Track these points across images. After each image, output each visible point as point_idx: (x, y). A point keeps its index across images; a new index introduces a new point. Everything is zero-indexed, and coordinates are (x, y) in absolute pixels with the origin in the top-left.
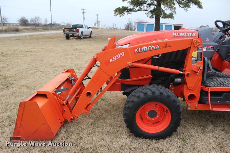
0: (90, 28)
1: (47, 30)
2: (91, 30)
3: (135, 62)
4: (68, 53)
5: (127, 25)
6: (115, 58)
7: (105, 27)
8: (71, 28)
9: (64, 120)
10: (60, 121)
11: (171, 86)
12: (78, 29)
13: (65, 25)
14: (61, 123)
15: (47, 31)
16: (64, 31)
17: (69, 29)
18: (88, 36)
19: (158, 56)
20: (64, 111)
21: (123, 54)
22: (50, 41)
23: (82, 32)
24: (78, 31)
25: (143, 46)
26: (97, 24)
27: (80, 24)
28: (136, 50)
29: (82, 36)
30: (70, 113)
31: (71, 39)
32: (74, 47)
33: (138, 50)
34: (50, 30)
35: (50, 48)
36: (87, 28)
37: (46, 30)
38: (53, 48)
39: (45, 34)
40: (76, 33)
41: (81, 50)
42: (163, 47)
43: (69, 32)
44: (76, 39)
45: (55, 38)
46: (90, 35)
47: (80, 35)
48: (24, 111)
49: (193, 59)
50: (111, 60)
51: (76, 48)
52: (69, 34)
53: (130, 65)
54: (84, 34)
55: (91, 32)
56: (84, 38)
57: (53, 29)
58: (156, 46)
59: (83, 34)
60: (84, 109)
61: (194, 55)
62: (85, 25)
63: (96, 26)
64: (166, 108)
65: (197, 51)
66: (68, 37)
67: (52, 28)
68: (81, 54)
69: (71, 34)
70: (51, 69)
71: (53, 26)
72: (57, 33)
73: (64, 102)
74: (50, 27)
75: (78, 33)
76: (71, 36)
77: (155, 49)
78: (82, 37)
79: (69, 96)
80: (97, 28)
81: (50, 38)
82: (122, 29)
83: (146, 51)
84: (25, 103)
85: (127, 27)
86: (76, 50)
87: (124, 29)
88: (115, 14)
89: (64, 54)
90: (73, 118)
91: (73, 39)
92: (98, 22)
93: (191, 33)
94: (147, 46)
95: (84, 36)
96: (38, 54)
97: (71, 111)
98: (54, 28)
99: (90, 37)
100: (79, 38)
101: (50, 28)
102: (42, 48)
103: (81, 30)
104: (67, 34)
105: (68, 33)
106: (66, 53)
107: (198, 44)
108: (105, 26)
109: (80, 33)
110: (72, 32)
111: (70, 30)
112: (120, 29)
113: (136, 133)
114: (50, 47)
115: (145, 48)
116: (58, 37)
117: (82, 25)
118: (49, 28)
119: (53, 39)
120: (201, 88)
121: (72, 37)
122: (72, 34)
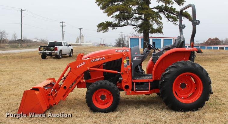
0: (70, 45)
1: (16, 47)
2: (71, 47)
3: (91, 68)
4: (46, 72)
5: (118, 40)
6: (80, 66)
7: (91, 44)
8: (48, 46)
9: (49, 105)
10: (47, 106)
11: (117, 83)
12: (55, 47)
13: (39, 41)
14: (47, 107)
15: (16, 49)
16: (40, 50)
17: (45, 47)
18: (68, 55)
19: (105, 63)
20: (50, 99)
21: (84, 63)
22: (23, 61)
23: (61, 51)
24: (56, 49)
25: (95, 58)
26: (79, 40)
27: (58, 41)
28: (92, 61)
29: (60, 54)
30: (53, 100)
31: (48, 59)
32: (52, 66)
33: (93, 60)
34: (20, 48)
35: (25, 68)
36: (67, 46)
37: (14, 48)
38: (29, 67)
39: (15, 53)
40: (54, 51)
41: (60, 69)
42: (107, 58)
43: (46, 51)
44: (54, 58)
45: (28, 58)
46: (70, 54)
47: (58, 54)
48: (26, 96)
49: (124, 64)
50: (78, 67)
51: (55, 68)
52: (45, 53)
53: (88, 69)
54: (63, 52)
55: (72, 50)
56: (62, 57)
57: (24, 47)
58: (103, 58)
59: (61, 53)
60: (62, 97)
61: (125, 62)
62: (64, 42)
63: (78, 42)
64: (110, 93)
65: (126, 60)
66: (44, 57)
67: (22, 46)
68: (59, 72)
69: (47, 52)
70: (32, 84)
71: (23, 43)
72: (29, 52)
73: (50, 94)
74: (19, 44)
75: (56, 52)
76: (48, 55)
77: (103, 60)
78: (61, 57)
79: (53, 89)
80: (80, 45)
81: (22, 57)
82: (113, 46)
83: (97, 61)
84: (27, 91)
85: (118, 42)
86: (55, 69)
87: (115, 45)
88: (98, 30)
89: (42, 73)
90: (55, 103)
91: (50, 58)
92: (81, 37)
93: (126, 50)
94: (98, 58)
95: (63, 55)
96: (14, 73)
97: (54, 99)
98: (24, 45)
99: (70, 56)
100: (57, 57)
101: (20, 46)
102: (17, 68)
103: (59, 48)
104: (43, 53)
105: (44, 51)
106: (44, 72)
107: (126, 56)
108: (90, 42)
109: (58, 52)
110: (49, 51)
111: (47, 48)
112: (110, 46)
113: (94, 110)
114: (25, 66)
115: (97, 59)
116: (31, 57)
117: (61, 43)
118: (18, 46)
119: (26, 59)
120: (132, 81)
121: (49, 57)
122: (50, 53)
